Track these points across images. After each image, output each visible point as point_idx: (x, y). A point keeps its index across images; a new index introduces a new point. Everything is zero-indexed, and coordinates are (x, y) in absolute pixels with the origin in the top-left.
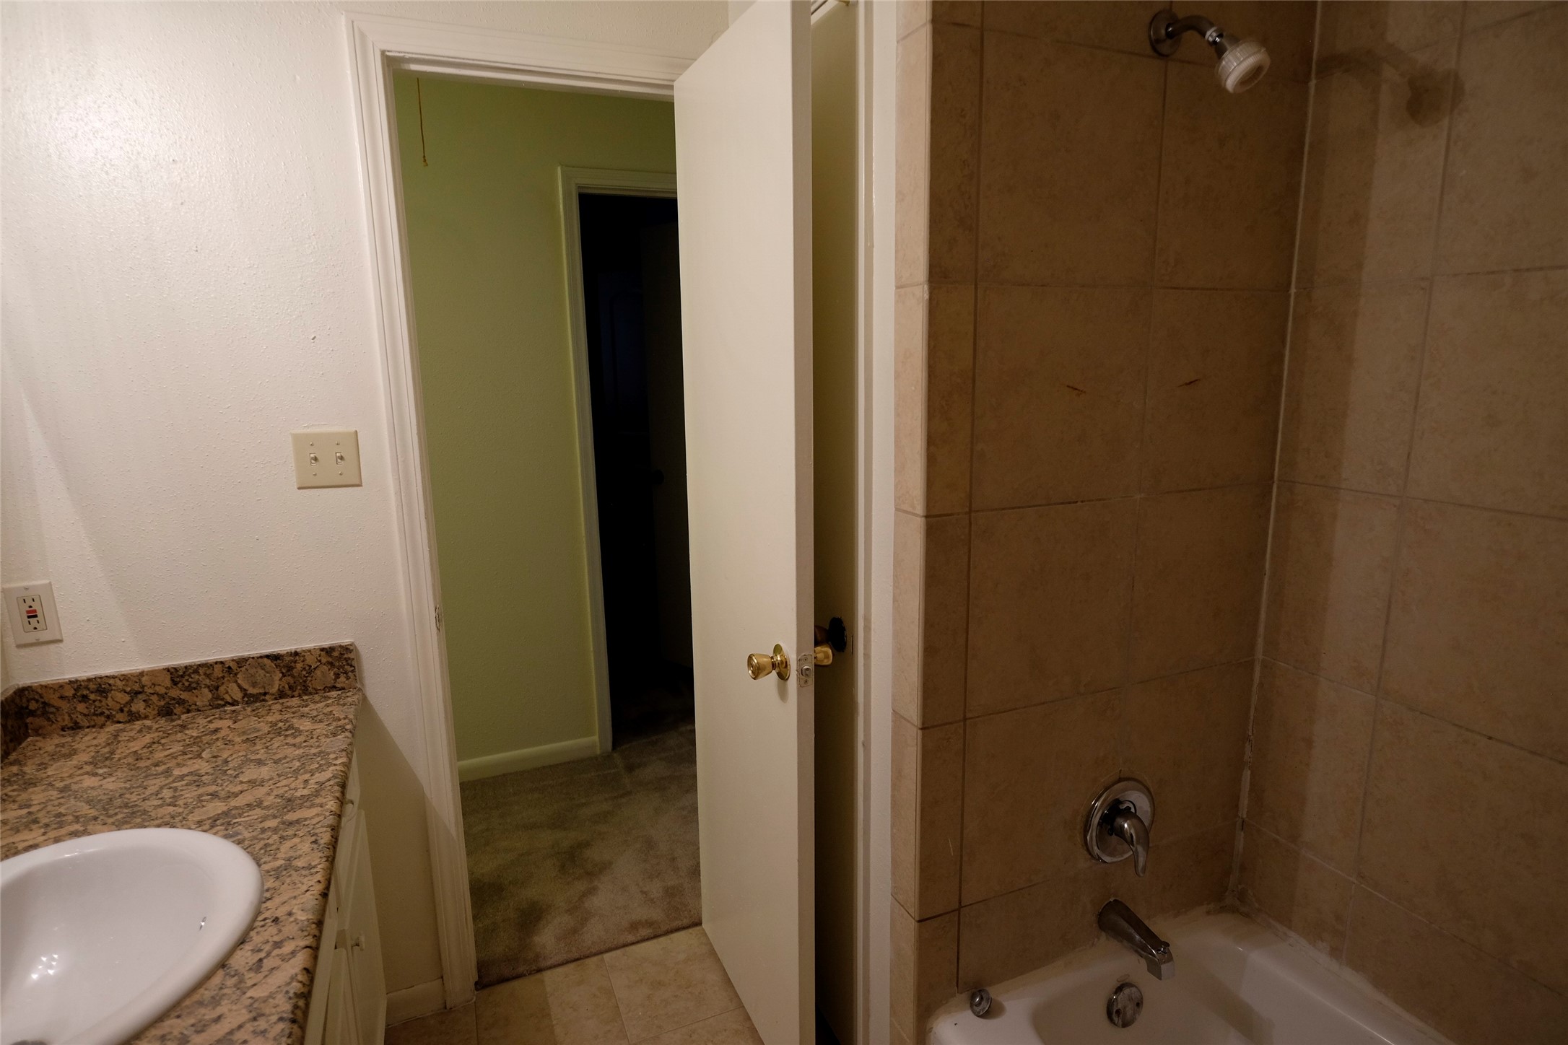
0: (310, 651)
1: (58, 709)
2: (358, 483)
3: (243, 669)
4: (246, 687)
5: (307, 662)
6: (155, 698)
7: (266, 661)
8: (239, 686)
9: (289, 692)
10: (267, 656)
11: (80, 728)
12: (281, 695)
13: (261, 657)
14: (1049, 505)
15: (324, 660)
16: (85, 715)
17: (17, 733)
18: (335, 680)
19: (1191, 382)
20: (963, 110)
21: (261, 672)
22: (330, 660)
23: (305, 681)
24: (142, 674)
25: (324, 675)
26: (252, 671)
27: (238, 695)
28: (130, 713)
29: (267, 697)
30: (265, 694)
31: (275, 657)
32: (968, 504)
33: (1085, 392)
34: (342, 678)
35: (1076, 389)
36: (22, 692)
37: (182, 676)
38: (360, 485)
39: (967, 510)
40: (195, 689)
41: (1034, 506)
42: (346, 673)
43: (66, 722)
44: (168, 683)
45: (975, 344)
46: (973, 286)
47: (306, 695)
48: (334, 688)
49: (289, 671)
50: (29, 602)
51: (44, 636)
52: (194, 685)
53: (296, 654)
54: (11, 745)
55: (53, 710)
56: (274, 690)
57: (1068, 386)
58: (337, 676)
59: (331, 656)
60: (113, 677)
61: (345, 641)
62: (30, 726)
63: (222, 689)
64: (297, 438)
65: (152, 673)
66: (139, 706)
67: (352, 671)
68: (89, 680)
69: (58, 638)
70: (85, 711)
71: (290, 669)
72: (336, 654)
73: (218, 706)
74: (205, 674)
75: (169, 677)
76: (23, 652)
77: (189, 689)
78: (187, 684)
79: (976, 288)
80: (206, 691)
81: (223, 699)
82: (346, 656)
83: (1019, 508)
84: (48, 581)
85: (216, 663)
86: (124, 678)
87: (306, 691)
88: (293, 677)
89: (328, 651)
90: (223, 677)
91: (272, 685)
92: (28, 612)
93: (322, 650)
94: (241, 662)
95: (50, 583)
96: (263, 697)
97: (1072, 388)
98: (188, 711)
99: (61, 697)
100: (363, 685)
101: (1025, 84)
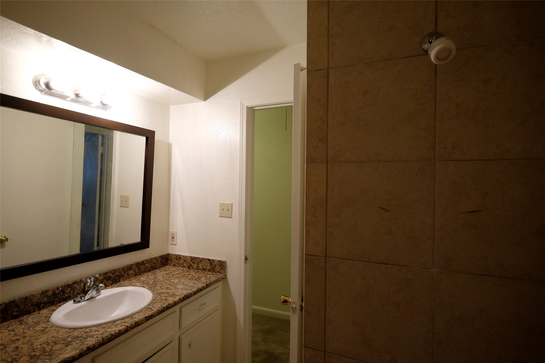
0: (216, 260)
1: (173, 260)
2: (231, 217)
3: (203, 261)
4: (203, 266)
5: (215, 263)
6: (188, 263)
7: (207, 260)
8: (202, 265)
9: (211, 270)
10: (208, 259)
11: (175, 266)
12: (209, 271)
13: (206, 259)
14: (370, 262)
15: (218, 264)
16: (177, 263)
17: (165, 263)
18: (220, 270)
19: (473, 212)
20: (320, 99)
21: (206, 263)
22: (220, 264)
23: (214, 268)
24: (186, 256)
25: (218, 268)
26: (205, 262)
27: (201, 268)
28: (183, 265)
29: (207, 270)
30: (206, 269)
31: (209, 260)
32: (325, 253)
33: (390, 211)
34: (222, 270)
35: (384, 209)
36: (168, 254)
37: (193, 259)
38: (232, 218)
39: (325, 255)
40: (194, 263)
41: (361, 261)
42: (222, 269)
43: (174, 264)
44: (190, 260)
45: (327, 187)
46: (326, 164)
47: (214, 272)
48: (219, 272)
49: (211, 264)
50: (173, 235)
51: (174, 243)
52: (194, 262)
53: (213, 260)
54: (162, 266)
55: (172, 260)
56: (208, 269)
57: (379, 207)
58: (221, 269)
59: (220, 263)
60: (182, 256)
61: (224, 260)
62: (169, 263)
63: (199, 265)
64: (220, 203)
65: (188, 257)
66: (185, 264)
67: (224, 269)
68: (178, 255)
69: (176, 244)
70: (177, 262)
71: (212, 264)
72: (221, 263)
73: (198, 269)
74: (196, 260)
75: (190, 259)
76: (171, 246)
77: (193, 263)
78: (193, 261)
79: (327, 164)
80: (196, 264)
81: (199, 268)
82: (223, 264)
83: (353, 260)
84: (176, 231)
85: (199, 258)
86: (184, 256)
87: (214, 271)
88: (212, 266)
89: (220, 261)
90: (199, 262)
91: (208, 267)
92: (172, 237)
93: (218, 261)
94: (203, 259)
95: (177, 231)
96: (206, 270)
97: (382, 208)
98: (193, 269)
99: (174, 258)
100: (227, 274)
101: (349, 84)
